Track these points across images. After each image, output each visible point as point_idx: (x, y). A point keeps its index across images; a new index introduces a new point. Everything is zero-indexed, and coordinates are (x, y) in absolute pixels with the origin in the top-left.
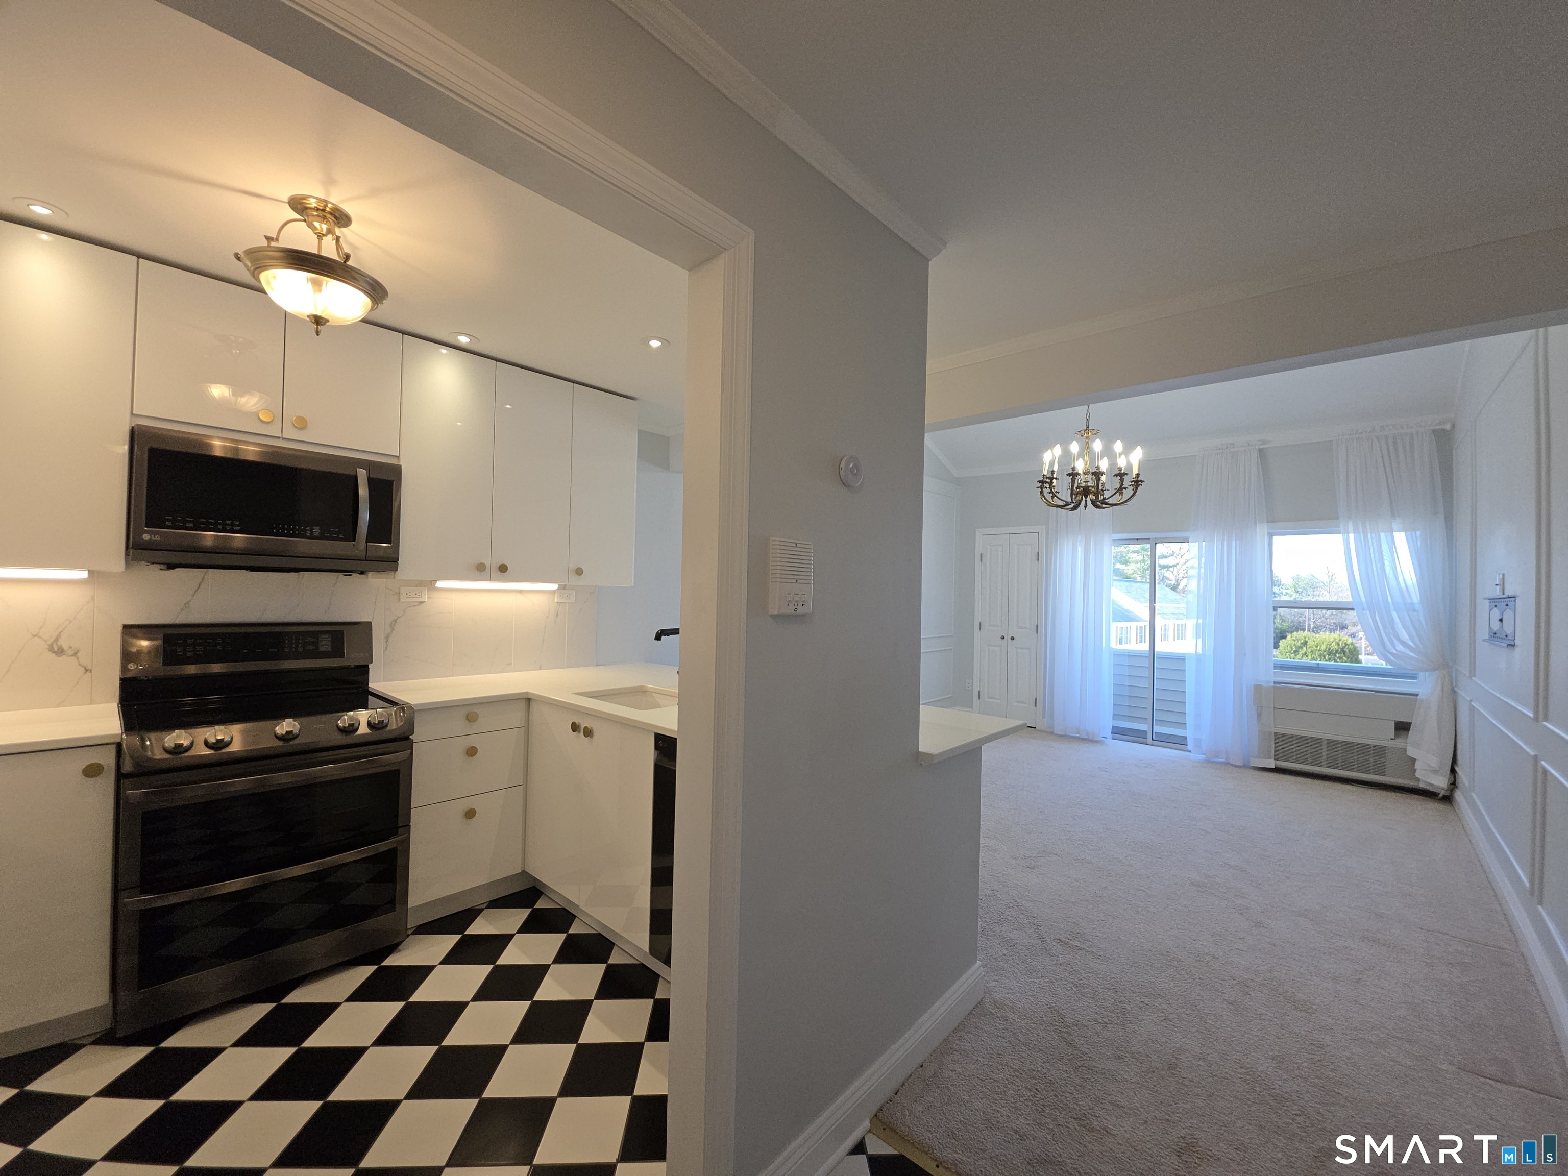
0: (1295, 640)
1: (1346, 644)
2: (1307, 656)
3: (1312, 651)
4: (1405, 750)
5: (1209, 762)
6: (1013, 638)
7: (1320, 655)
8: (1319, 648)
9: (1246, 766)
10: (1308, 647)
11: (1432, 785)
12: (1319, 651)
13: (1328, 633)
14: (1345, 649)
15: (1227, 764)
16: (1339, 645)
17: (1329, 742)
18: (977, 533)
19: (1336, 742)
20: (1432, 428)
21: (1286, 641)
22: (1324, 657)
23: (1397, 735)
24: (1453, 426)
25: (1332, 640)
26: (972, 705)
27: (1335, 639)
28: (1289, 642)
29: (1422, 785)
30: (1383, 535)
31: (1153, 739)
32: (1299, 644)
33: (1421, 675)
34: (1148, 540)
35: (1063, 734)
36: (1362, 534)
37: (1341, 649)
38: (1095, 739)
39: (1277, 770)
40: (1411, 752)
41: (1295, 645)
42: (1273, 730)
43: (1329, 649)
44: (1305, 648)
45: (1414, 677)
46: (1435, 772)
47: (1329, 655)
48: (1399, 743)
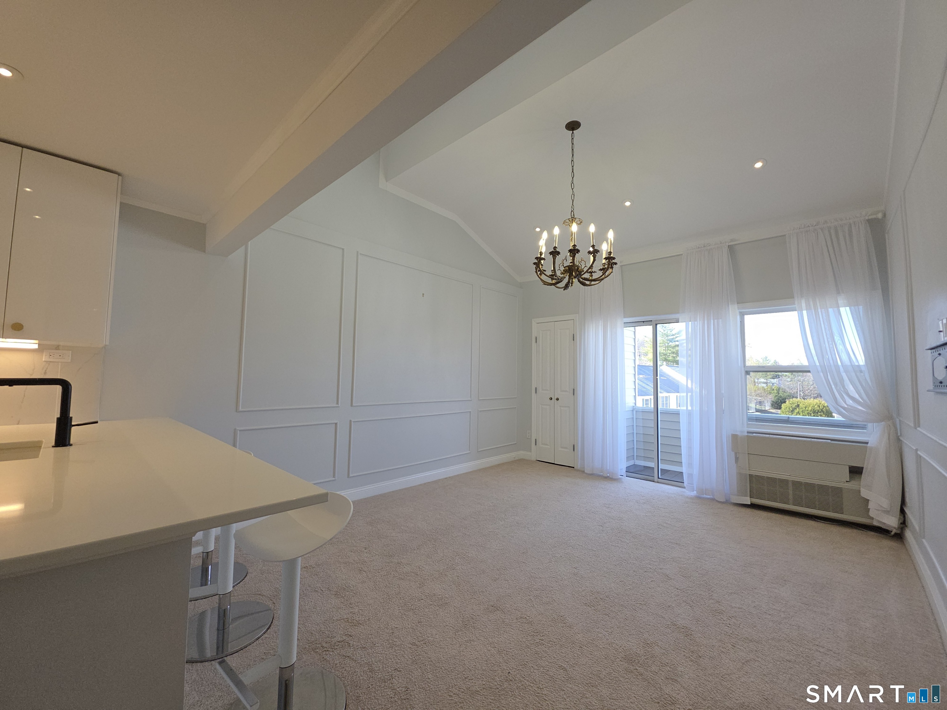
0: (791, 404)
1: (824, 407)
2: (800, 414)
3: (803, 411)
4: (859, 491)
5: (698, 498)
6: (558, 399)
7: (808, 413)
8: (807, 409)
9: (727, 502)
10: (800, 408)
11: (884, 523)
12: (807, 410)
13: (812, 399)
14: (823, 410)
15: (713, 500)
16: (819, 407)
17: (794, 482)
18: (533, 321)
19: (800, 483)
20: (867, 218)
21: (786, 405)
22: (811, 414)
23: (851, 478)
24: (884, 215)
25: (815, 404)
26: (531, 449)
27: (817, 403)
28: (788, 405)
29: (875, 523)
30: (830, 310)
31: (658, 478)
32: (794, 406)
33: (870, 425)
34: (651, 322)
35: (591, 473)
36: (813, 311)
37: (821, 409)
38: (613, 477)
39: (753, 506)
40: (865, 493)
41: (791, 407)
42: (748, 472)
43: (814, 410)
44: (798, 409)
45: (864, 427)
46: (887, 512)
47: (814, 413)
48: (853, 485)
